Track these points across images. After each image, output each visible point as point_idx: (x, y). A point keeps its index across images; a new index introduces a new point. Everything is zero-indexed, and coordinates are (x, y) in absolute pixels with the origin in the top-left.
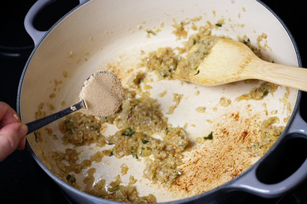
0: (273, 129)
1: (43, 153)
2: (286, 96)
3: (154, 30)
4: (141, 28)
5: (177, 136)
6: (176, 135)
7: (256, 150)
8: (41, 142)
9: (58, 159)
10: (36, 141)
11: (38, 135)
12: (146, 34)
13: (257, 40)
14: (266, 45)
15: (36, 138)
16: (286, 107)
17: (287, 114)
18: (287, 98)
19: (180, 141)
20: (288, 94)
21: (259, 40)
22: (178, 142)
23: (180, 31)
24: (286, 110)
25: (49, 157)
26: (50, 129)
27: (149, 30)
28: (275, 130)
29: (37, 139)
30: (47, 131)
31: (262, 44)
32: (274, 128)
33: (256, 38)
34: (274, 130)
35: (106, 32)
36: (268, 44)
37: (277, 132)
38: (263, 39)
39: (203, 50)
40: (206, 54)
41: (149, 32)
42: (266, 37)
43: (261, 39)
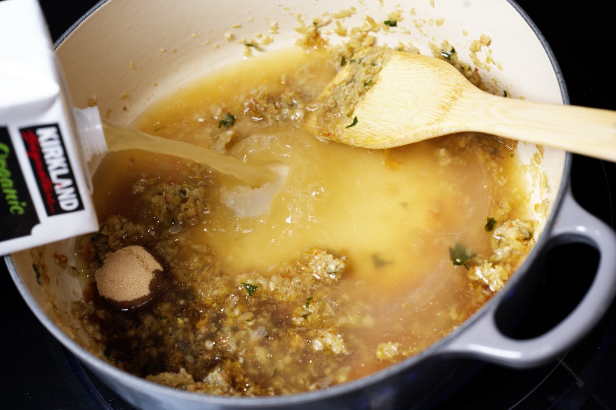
0: (515, 226)
1: (54, 306)
2: (537, 159)
3: (259, 41)
4: (233, 38)
5: (325, 253)
6: (323, 253)
7: (486, 271)
8: (49, 283)
9: (85, 315)
10: (39, 283)
11: (40, 270)
12: (244, 48)
13: (470, 49)
14: (488, 60)
15: (38, 276)
16: (537, 182)
17: (542, 195)
18: (539, 163)
19: (330, 264)
20: (540, 156)
21: (475, 50)
22: (327, 265)
23: (312, 40)
24: (538, 187)
25: (66, 313)
26: (63, 256)
27: (249, 42)
28: (519, 228)
29: (41, 279)
30: (57, 261)
31: (482, 56)
32: (517, 225)
33: (469, 45)
34: (516, 228)
35: (162, 50)
36: (492, 56)
37: (522, 233)
38: (484, 48)
39: (362, 77)
40: (368, 84)
41: (249, 45)
42: (489, 44)
43: (478, 47)
